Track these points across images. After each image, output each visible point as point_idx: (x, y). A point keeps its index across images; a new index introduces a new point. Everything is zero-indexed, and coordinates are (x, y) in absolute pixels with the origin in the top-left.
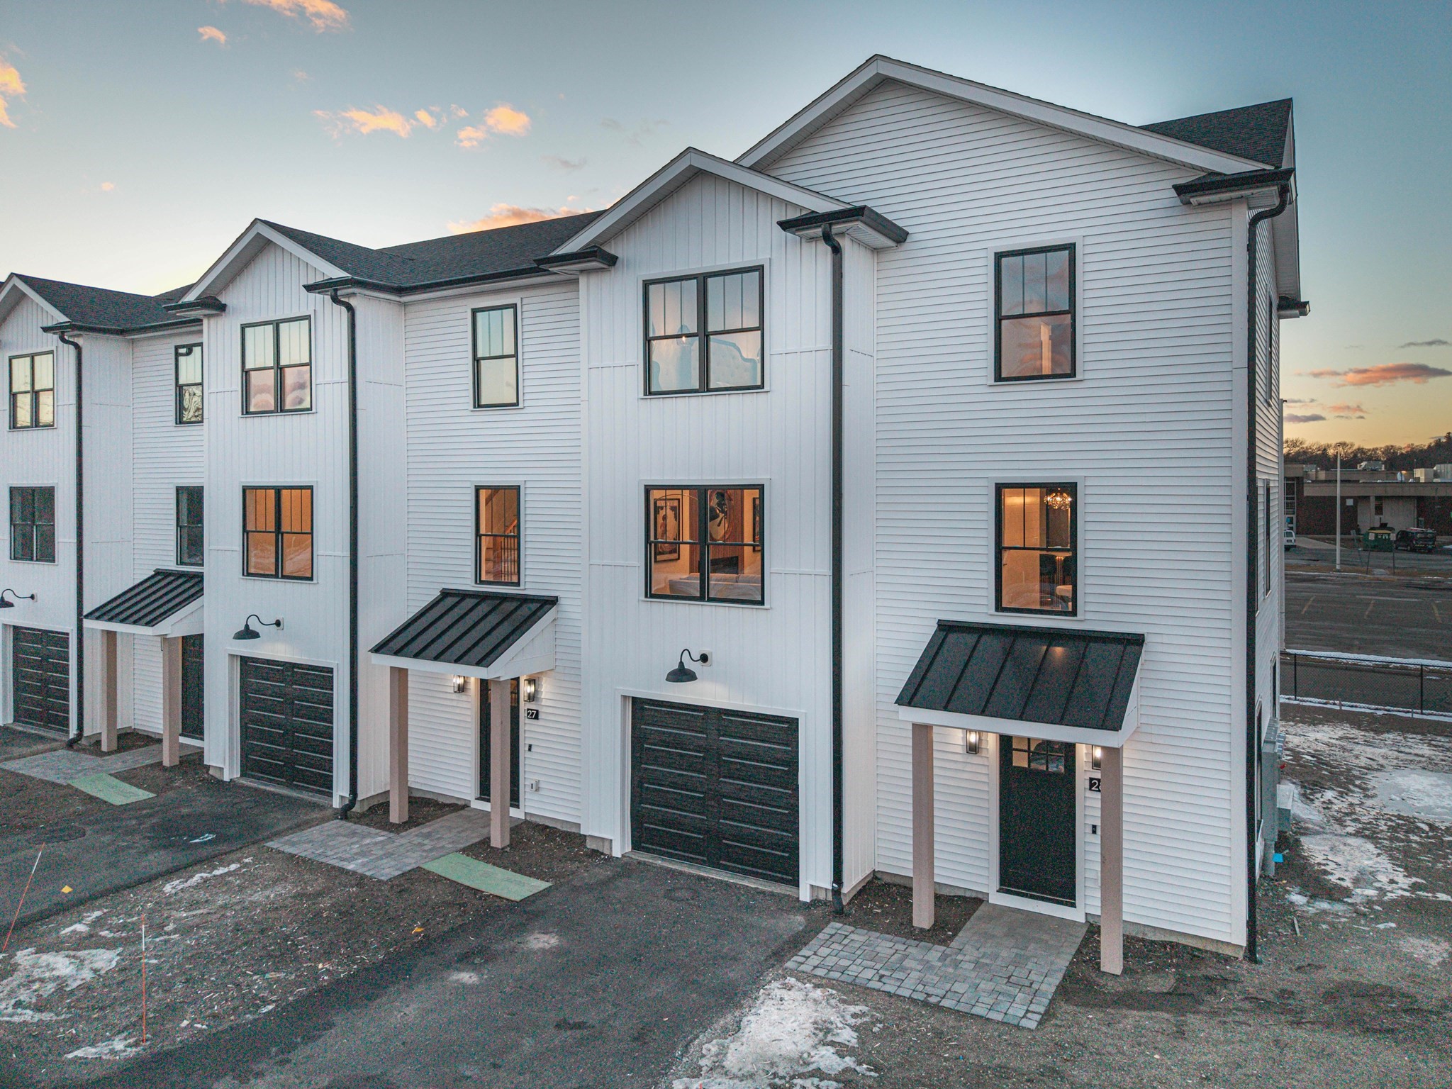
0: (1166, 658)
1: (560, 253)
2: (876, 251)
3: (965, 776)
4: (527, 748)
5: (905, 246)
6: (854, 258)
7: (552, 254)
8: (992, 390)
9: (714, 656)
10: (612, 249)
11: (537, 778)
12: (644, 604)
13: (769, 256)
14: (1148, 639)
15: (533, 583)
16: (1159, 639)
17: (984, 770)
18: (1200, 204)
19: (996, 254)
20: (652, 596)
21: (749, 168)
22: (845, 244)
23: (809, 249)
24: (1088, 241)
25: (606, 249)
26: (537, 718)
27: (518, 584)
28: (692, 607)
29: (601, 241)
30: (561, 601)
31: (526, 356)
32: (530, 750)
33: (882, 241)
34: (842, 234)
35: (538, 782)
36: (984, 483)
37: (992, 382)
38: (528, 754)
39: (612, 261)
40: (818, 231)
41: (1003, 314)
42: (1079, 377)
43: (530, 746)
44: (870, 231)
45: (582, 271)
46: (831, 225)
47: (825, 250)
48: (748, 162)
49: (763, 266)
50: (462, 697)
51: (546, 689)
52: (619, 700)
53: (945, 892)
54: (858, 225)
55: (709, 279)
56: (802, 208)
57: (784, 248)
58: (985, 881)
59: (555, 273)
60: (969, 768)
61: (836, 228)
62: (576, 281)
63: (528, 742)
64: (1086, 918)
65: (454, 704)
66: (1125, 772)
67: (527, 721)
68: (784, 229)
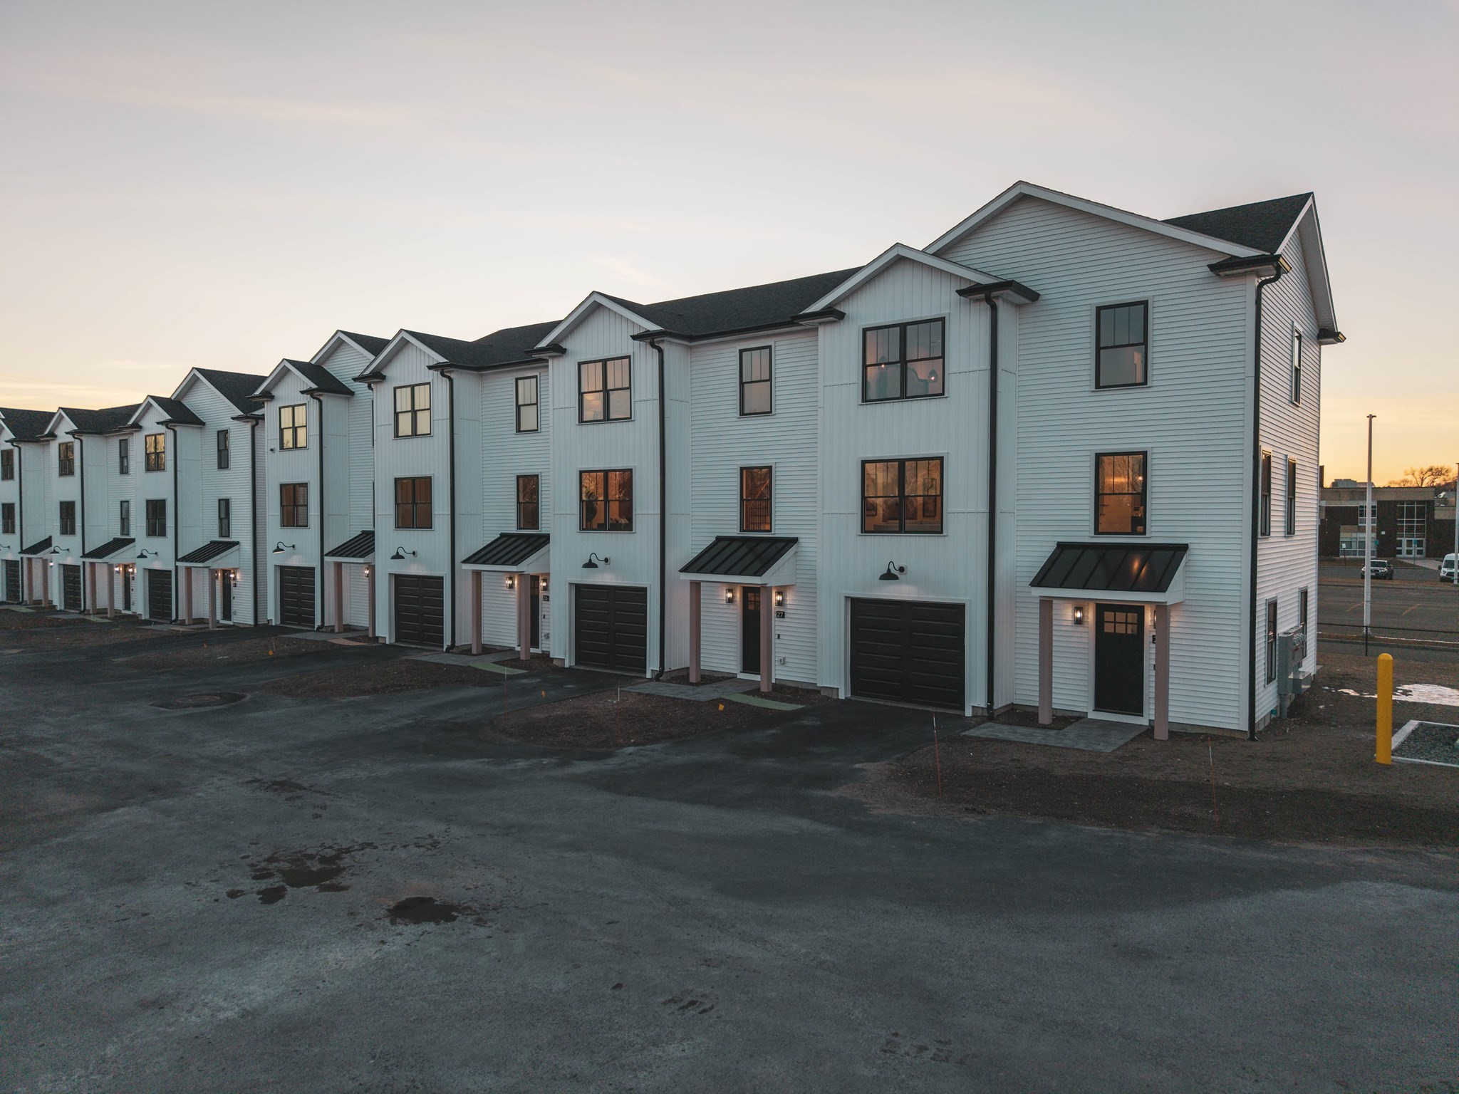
0: (1202, 558)
1: (807, 312)
2: (1018, 306)
3: (1074, 640)
4: (777, 637)
5: (1038, 303)
6: (1004, 313)
7: (802, 313)
8: (1094, 394)
9: (908, 568)
10: (841, 308)
11: (783, 655)
12: (860, 537)
13: (948, 311)
14: (1191, 547)
15: (780, 527)
16: (1196, 546)
17: (1086, 635)
18: (1227, 275)
19: (1097, 307)
20: (866, 532)
21: (932, 255)
22: (1000, 304)
23: (975, 307)
24: (1156, 298)
25: (838, 308)
26: (783, 617)
27: (770, 531)
28: (893, 537)
29: (834, 303)
30: (800, 540)
31: (777, 380)
32: (779, 638)
33: (1024, 300)
34: (997, 297)
35: (784, 659)
36: (1088, 453)
37: (1094, 389)
38: (778, 641)
39: (841, 316)
40: (983, 296)
41: (1102, 346)
42: (1149, 385)
43: (779, 635)
44: (1015, 295)
45: (820, 323)
46: (990, 292)
47: (985, 307)
48: (931, 251)
49: (944, 318)
50: (732, 606)
51: (790, 598)
52: (843, 599)
53: (1059, 714)
54: (1008, 293)
55: (908, 327)
56: (971, 281)
57: (958, 305)
58: (1086, 705)
59: (802, 325)
60: (1076, 635)
61: (994, 294)
62: (817, 329)
63: (777, 633)
64: (1150, 723)
65: (725, 611)
66: (1172, 630)
67: (777, 619)
68: (960, 295)
